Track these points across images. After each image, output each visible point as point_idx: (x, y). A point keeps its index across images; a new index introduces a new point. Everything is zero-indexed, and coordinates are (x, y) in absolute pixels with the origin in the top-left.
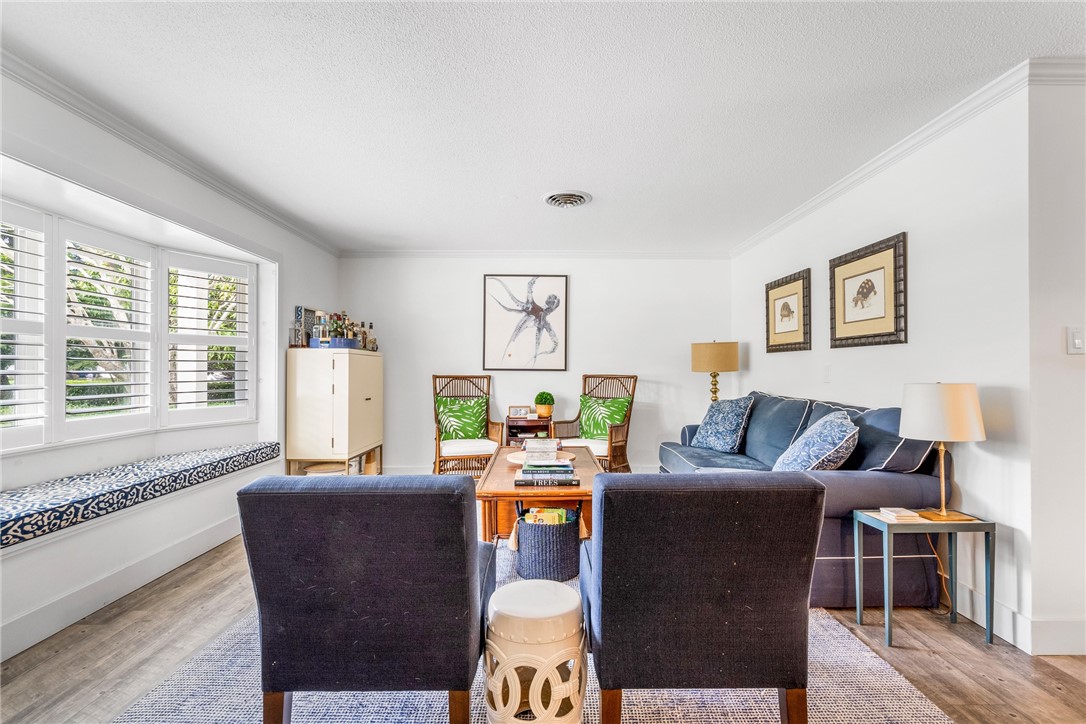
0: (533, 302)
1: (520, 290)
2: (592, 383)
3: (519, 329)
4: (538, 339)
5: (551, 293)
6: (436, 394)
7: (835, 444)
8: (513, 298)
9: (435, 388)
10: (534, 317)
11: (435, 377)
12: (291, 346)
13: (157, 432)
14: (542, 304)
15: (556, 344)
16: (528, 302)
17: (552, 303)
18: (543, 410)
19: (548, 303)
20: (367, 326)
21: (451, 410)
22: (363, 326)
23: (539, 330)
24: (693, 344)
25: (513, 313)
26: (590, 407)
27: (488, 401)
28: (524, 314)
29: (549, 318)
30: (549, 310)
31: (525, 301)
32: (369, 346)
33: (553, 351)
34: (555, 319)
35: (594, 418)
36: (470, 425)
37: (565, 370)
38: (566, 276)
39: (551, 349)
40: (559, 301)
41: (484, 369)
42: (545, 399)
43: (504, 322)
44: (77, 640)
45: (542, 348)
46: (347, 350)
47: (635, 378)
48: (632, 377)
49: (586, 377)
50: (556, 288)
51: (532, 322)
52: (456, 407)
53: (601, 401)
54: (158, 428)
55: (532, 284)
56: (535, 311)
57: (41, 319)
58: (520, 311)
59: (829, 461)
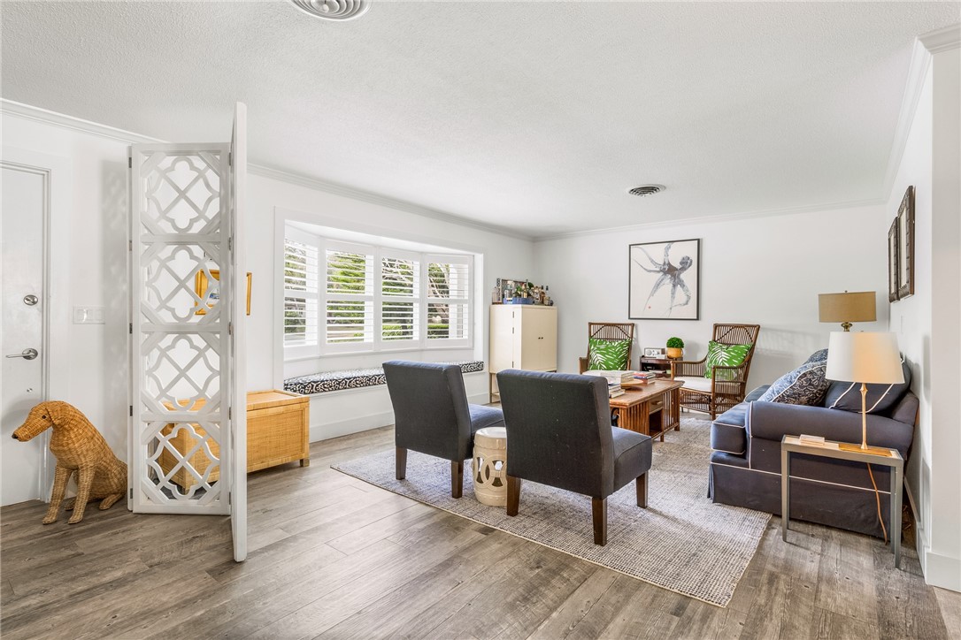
0: (669, 264)
1: (658, 254)
2: (724, 330)
3: (658, 285)
4: (673, 293)
5: (684, 255)
6: (591, 337)
7: (791, 382)
8: (652, 261)
9: (590, 332)
10: (670, 276)
11: (590, 324)
12: (493, 303)
13: (422, 350)
14: (677, 265)
15: (689, 297)
16: (664, 264)
17: (685, 263)
18: (672, 352)
19: (681, 263)
20: (545, 288)
21: (598, 349)
22: (542, 288)
23: (674, 286)
24: (819, 295)
25: (652, 273)
26: (714, 351)
27: (631, 342)
28: (661, 274)
29: (683, 276)
30: (683, 269)
31: (662, 263)
32: (546, 302)
33: (687, 303)
34: (689, 276)
35: (716, 361)
36: (612, 360)
37: (698, 319)
38: (699, 240)
39: (684, 301)
40: (691, 261)
41: (629, 318)
42: (676, 343)
43: (645, 280)
44: (373, 433)
45: (675, 302)
46: (520, 305)
47: (758, 328)
48: (755, 326)
49: (716, 326)
50: (690, 250)
51: (668, 280)
52: (602, 347)
53: (725, 347)
54: (423, 348)
55: (668, 248)
56: (670, 271)
57: (372, 295)
58: (658, 272)
59: (788, 396)
